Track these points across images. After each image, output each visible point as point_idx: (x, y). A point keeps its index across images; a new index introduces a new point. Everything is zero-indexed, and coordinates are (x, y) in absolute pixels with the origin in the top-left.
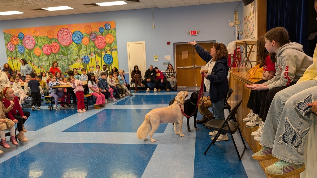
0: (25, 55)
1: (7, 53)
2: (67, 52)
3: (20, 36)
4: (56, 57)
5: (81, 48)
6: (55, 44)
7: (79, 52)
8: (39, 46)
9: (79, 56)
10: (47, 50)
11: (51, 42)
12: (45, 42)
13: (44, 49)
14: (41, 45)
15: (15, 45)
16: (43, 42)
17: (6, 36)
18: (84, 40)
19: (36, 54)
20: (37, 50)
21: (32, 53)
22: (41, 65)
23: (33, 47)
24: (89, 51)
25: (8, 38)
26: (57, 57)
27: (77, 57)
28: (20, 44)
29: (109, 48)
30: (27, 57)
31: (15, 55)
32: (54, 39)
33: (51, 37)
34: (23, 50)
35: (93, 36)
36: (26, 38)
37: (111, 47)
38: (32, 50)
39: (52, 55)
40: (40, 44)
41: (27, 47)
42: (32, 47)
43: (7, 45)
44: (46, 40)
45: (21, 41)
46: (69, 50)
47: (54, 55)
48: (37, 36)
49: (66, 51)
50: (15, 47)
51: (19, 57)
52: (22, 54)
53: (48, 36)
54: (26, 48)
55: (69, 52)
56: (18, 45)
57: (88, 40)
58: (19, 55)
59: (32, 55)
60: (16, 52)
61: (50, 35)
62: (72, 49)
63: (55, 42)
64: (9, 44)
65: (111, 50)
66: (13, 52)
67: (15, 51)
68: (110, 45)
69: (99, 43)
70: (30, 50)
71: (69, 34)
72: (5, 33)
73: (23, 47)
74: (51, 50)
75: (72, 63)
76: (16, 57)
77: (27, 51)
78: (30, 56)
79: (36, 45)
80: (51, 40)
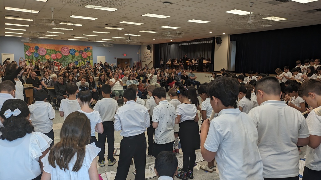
1: (25, 56)
3: (36, 48)
4: (59, 60)
5: (74, 57)
6: (59, 54)
7: (73, 59)
9: (73, 61)
10: (54, 57)
11: (57, 53)
13: (52, 56)
15: (32, 53)
16: (52, 52)
17: (25, 47)
18: (76, 53)
19: (47, 58)
20: (47, 56)
21: (43, 58)
24: (78, 59)
25: (27, 48)
27: (72, 61)
28: (36, 52)
29: (89, 58)
31: (31, 58)
32: (59, 51)
33: (57, 50)
34: (38, 55)
35: (81, 52)
36: (40, 49)
37: (90, 58)
38: (44, 56)
39: (57, 59)
40: (49, 53)
43: (25, 52)
46: (67, 57)
49: (65, 58)
52: (36, 58)
54: (40, 54)
55: (67, 59)
56: (34, 53)
57: (78, 53)
58: (34, 58)
60: (32, 56)
62: (69, 57)
64: (27, 51)
65: (90, 59)
66: (30, 56)
68: (89, 57)
69: (84, 55)
70: (43, 56)
71: (68, 50)
72: (25, 45)
74: (57, 57)
77: (40, 56)
78: (42, 59)
79: (47, 54)
80: (57, 51)
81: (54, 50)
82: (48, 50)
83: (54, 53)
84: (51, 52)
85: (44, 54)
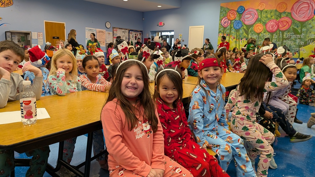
0: (241, 31)
1: (219, 29)
2: (301, 30)
3: (240, 10)
4: (283, 35)
6: (286, 19)
8: (263, 21)
10: (272, 27)
11: (281, 16)
12: (272, 16)
13: (268, 25)
14: (265, 20)
15: (231, 21)
16: (269, 16)
17: (222, 11)
19: (256, 31)
20: (258, 26)
21: (250, 30)
22: (259, 43)
23: (254, 22)
25: (224, 12)
26: (285, 35)
28: (237, 19)
30: (243, 34)
31: (228, 32)
32: (286, 13)
33: (282, 10)
34: (240, 25)
36: (246, 12)
38: (252, 25)
39: (278, 32)
41: (246, 23)
42: (252, 23)
43: (221, 20)
44: (274, 14)
45: (240, 16)
46: (305, 26)
47: (281, 32)
48: (262, 9)
49: (300, 28)
50: (231, 23)
51: (233, 34)
52: (237, 30)
53: (278, 10)
54: (244, 23)
55: (304, 29)
56: (234, 20)
58: (233, 31)
59: (250, 32)
60: (231, 28)
61: (280, 8)
62: (310, 26)
63: (287, 16)
64: (224, 19)
66: (228, 28)
67: (229, 27)
70: (249, 27)
71: (311, 7)
72: (221, 7)
73: (240, 22)
74: (278, 26)
75: (306, 44)
76: (229, 33)
77: (245, 27)
78: (247, 33)
79: (258, 20)
80: (281, 14)
81: (276, 11)
82: (261, 11)
83: (273, 17)
84: (267, 17)
85: (253, 21)
